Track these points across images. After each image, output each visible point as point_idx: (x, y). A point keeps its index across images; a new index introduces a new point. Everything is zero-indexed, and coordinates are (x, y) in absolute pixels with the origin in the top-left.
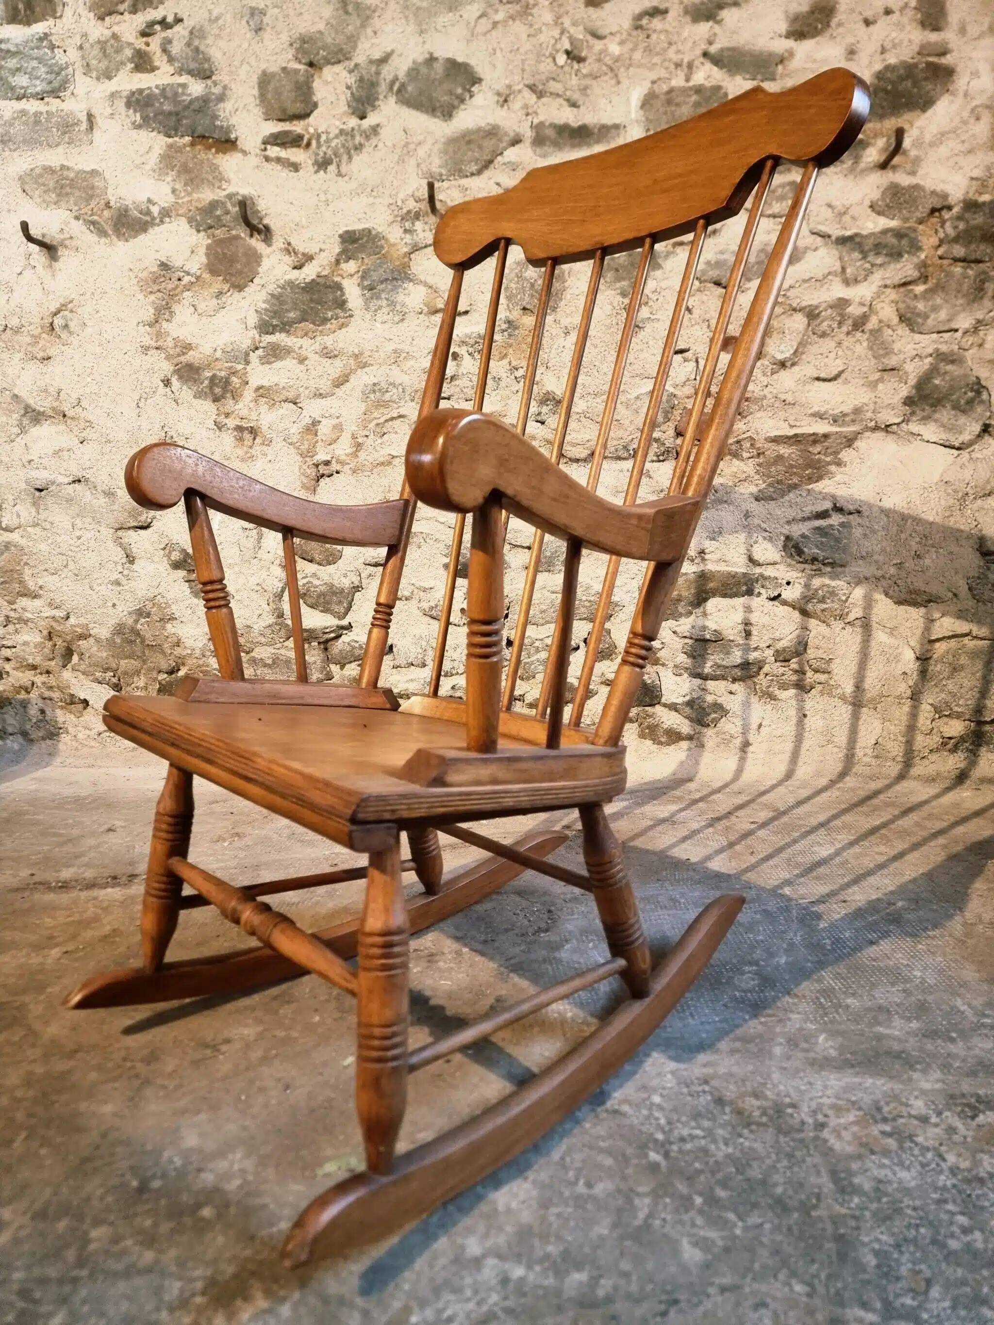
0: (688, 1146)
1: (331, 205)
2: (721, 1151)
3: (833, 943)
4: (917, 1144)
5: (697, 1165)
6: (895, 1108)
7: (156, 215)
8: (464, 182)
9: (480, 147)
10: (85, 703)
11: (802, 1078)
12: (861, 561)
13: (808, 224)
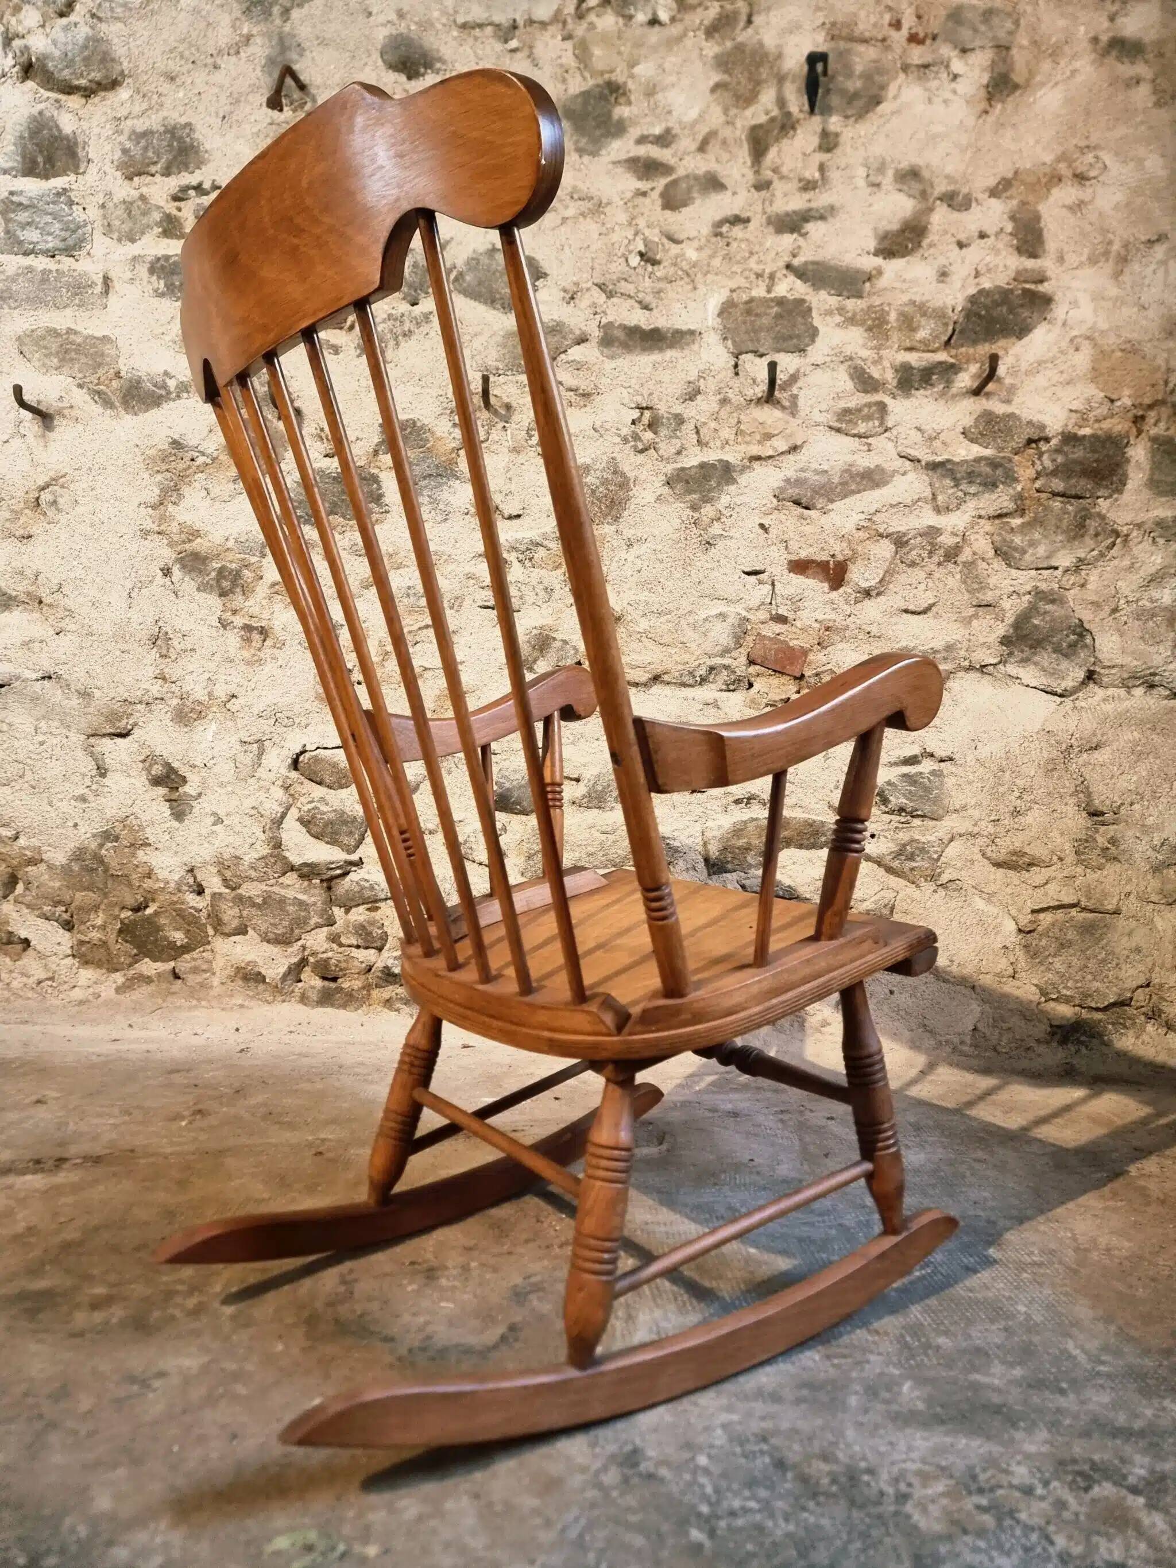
0: (740, 1522)
2: (780, 1528)
4: (1018, 1522)
5: (750, 1547)
6: (993, 1476)
7: (173, 389)
10: (26, 942)
11: (881, 1437)
12: (954, 816)
13: (896, 447)
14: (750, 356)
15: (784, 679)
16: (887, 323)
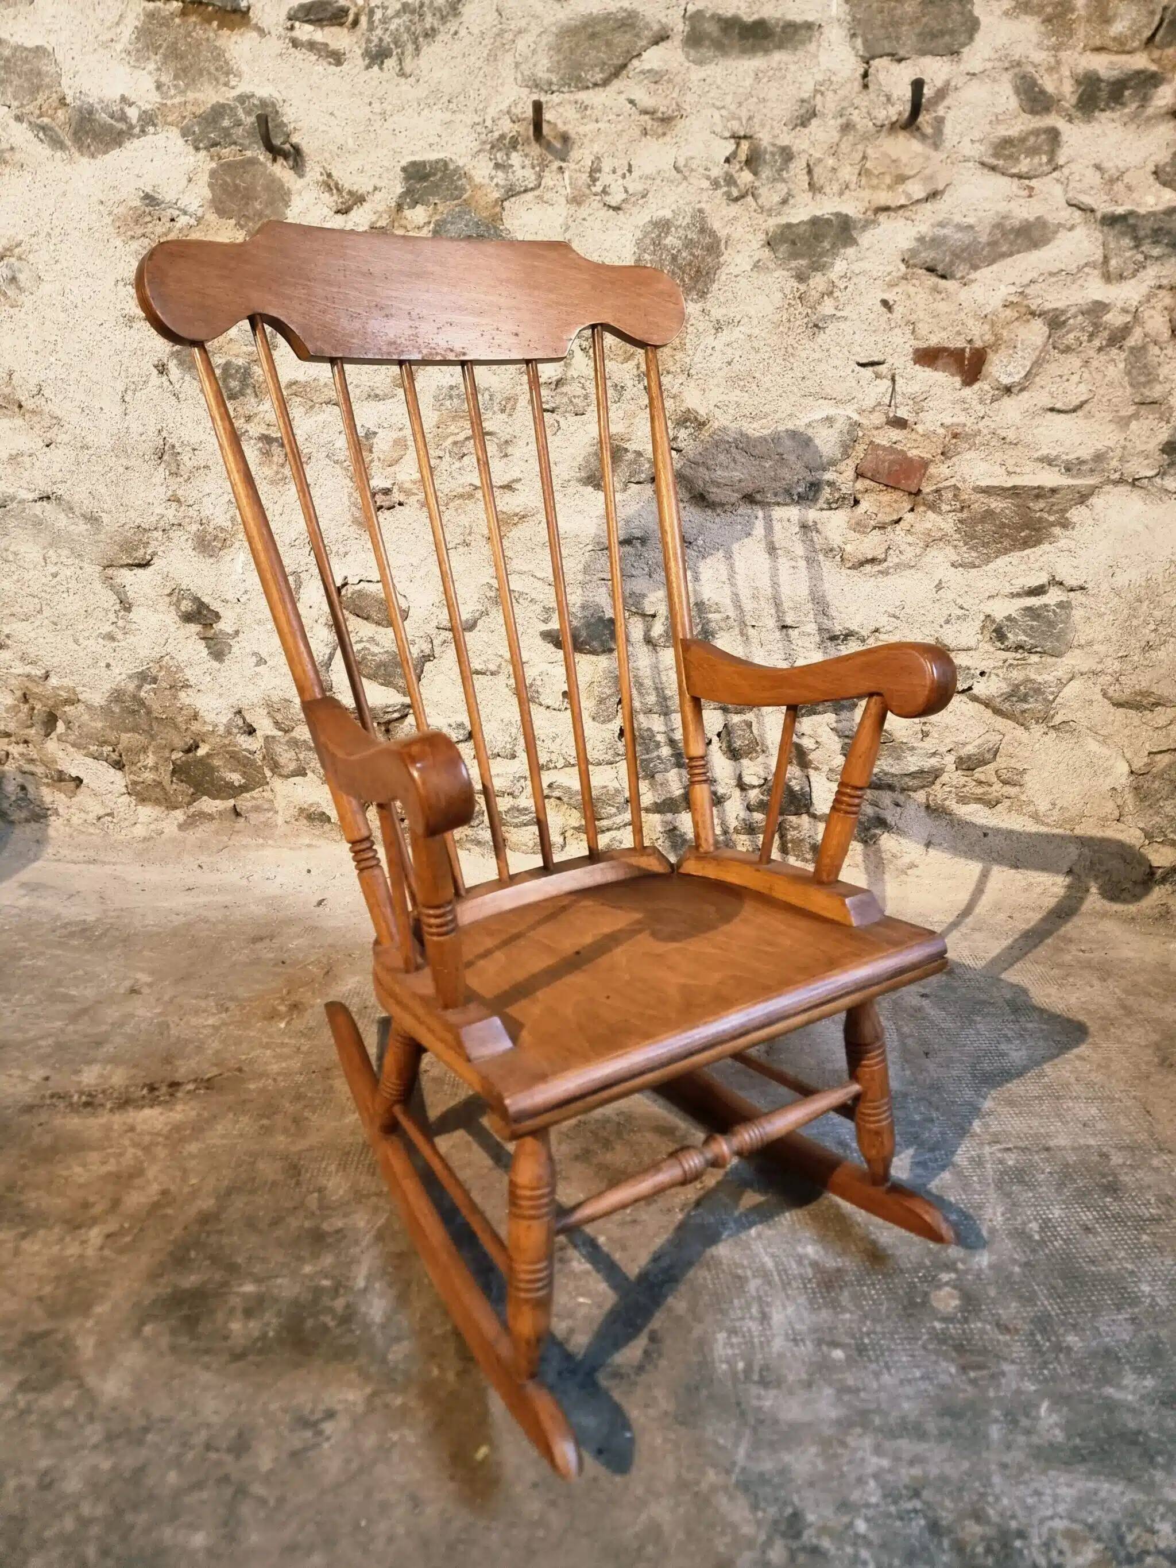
1: (390, 120)
3: (1042, 1229)
6: (1139, 1537)
7: (134, 121)
8: (583, 96)
9: (608, 44)
10: (78, 781)
11: (1026, 1483)
12: (1077, 651)
13: (1066, 192)
14: (885, 61)
15: (896, 495)
16: (1073, 10)
